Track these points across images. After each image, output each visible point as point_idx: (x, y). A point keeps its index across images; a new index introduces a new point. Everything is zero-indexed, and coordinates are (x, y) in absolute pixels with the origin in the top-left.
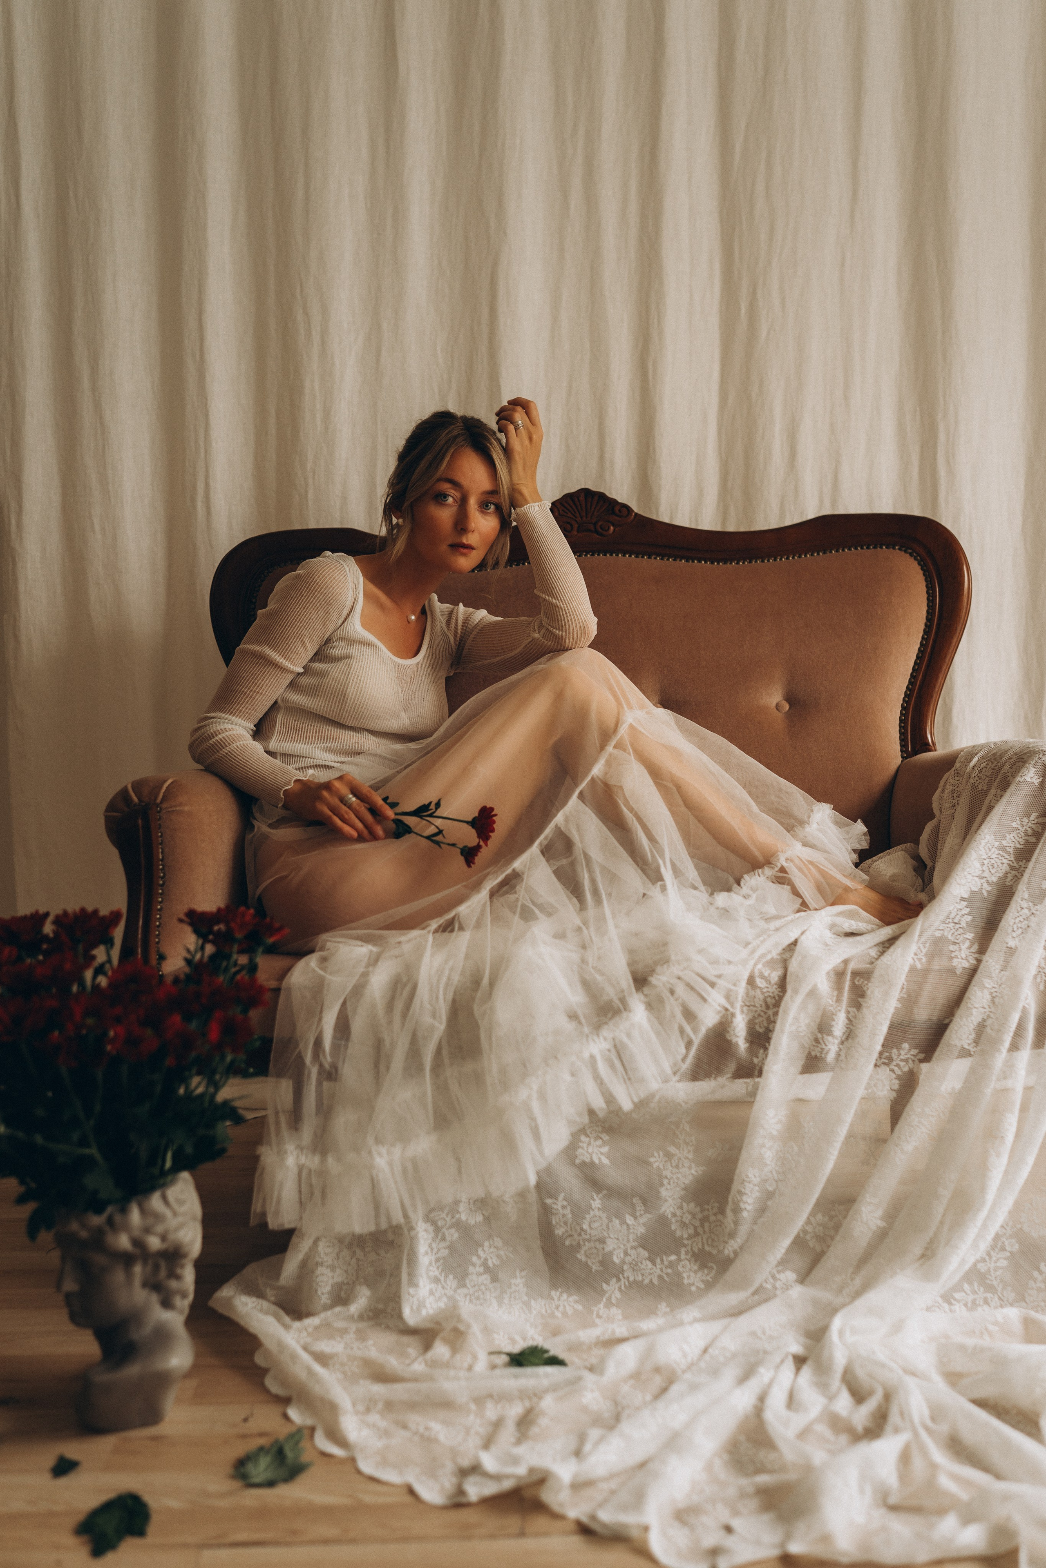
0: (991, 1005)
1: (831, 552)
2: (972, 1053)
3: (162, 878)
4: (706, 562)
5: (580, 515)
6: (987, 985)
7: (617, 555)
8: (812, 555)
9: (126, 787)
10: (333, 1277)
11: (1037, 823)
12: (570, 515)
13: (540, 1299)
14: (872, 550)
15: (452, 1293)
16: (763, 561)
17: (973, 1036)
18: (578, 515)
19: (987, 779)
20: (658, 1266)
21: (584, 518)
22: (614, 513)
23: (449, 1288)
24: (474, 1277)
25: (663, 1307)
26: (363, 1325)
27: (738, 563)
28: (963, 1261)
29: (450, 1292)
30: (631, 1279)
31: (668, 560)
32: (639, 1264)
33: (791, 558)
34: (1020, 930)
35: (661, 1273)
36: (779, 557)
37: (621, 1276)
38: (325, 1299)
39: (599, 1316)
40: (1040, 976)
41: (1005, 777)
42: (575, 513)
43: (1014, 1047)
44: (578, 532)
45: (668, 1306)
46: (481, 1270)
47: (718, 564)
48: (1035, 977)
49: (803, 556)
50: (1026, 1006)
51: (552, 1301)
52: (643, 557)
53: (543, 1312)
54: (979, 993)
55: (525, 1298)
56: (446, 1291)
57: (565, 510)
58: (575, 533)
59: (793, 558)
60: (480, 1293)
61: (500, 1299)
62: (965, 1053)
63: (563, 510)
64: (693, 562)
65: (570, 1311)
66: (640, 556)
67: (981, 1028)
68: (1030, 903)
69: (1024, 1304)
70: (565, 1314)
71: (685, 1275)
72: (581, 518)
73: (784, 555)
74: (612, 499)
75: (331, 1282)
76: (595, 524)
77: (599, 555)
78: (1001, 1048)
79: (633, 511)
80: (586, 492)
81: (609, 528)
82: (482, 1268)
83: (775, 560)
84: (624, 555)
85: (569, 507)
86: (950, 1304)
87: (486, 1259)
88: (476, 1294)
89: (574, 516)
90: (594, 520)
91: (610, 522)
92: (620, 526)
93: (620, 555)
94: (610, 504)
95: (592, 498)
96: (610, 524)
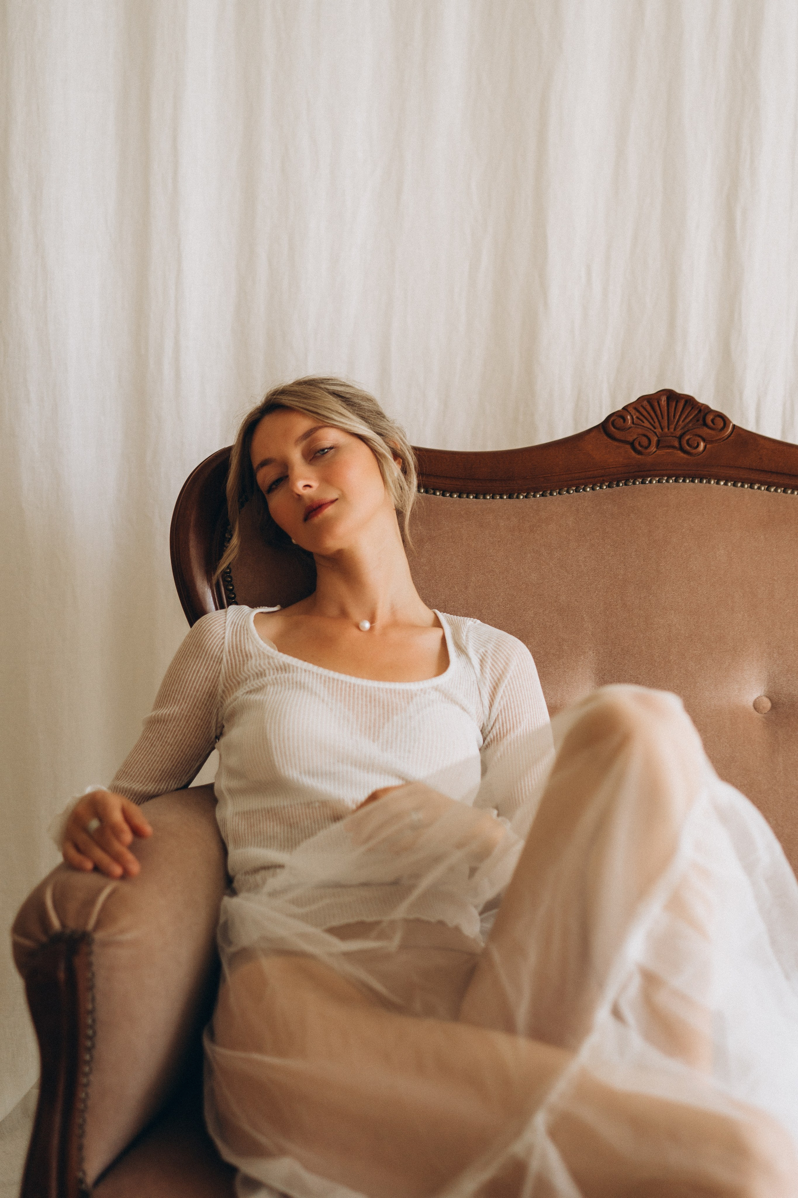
5: (660, 424)
7: (709, 482)
12: (647, 424)
18: (657, 424)
21: (665, 429)
22: (705, 424)
31: (776, 491)
42: (654, 422)
44: (657, 448)
52: (742, 486)
57: (641, 417)
58: (653, 449)
63: (637, 418)
72: (662, 429)
74: (703, 404)
76: (680, 438)
79: (730, 422)
80: (671, 396)
81: (698, 445)
84: (718, 483)
85: (645, 413)
89: (652, 425)
90: (679, 433)
91: (700, 436)
92: (711, 442)
93: (712, 482)
94: (700, 411)
95: (677, 402)
96: (699, 439)
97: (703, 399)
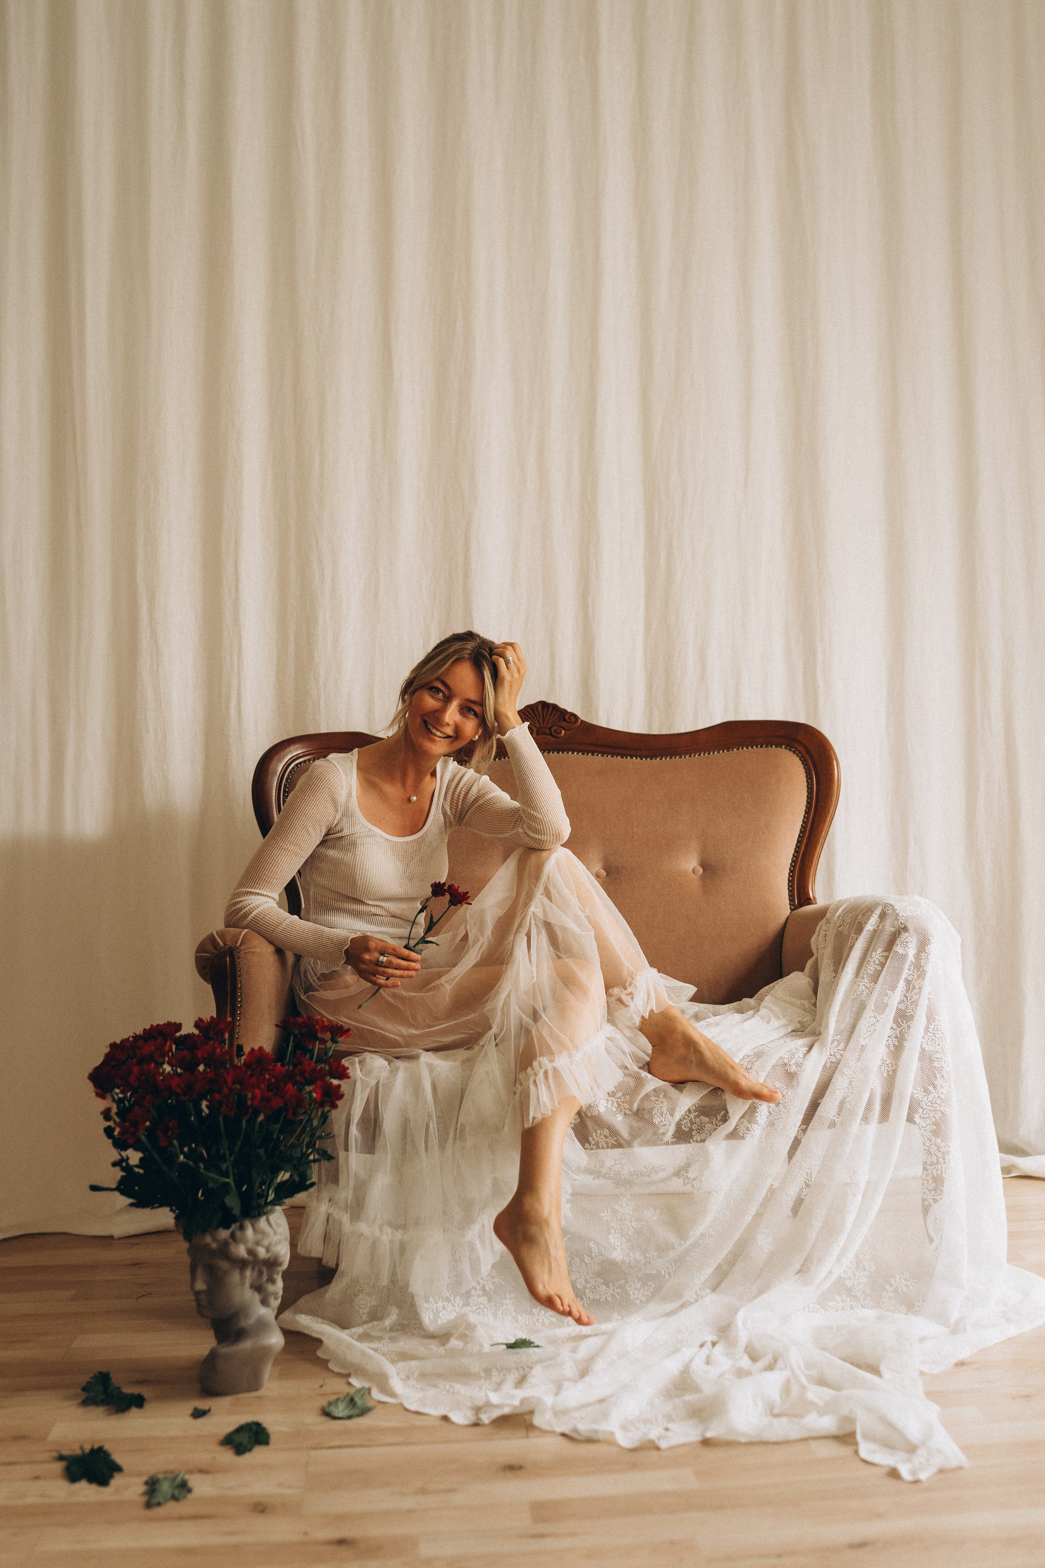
0: (849, 1087)
1: (733, 750)
2: (836, 1122)
3: (240, 1002)
4: (636, 758)
5: (539, 722)
6: (846, 1073)
7: (568, 753)
8: (718, 752)
9: (212, 934)
10: (370, 1302)
11: (882, 956)
12: (534, 719)
13: (524, 1315)
14: (764, 749)
15: (459, 1309)
16: (680, 757)
17: (837, 1109)
18: (537, 721)
19: (848, 926)
20: (610, 1287)
21: (542, 725)
22: (564, 720)
23: (456, 1305)
24: (475, 1298)
25: (616, 1316)
26: (393, 1334)
27: (661, 759)
28: (830, 1272)
29: (458, 1309)
30: (592, 1298)
31: (607, 756)
32: (597, 1288)
33: (702, 755)
34: (869, 1032)
35: (613, 1293)
36: (693, 754)
37: (584, 1297)
38: (364, 1318)
39: (568, 1324)
40: (883, 1066)
41: (860, 923)
43: (865, 1119)
44: (537, 734)
45: (619, 1315)
46: (481, 1292)
47: (646, 759)
48: (880, 1067)
49: (712, 753)
50: (873, 1088)
51: (533, 1316)
52: (588, 754)
53: (527, 1323)
54: (840, 1079)
55: (514, 1314)
56: (456, 1308)
59: (704, 754)
60: (480, 1310)
61: (495, 1315)
62: (833, 1125)
64: (627, 758)
65: (547, 1322)
66: (586, 754)
67: (842, 1103)
68: (876, 1013)
69: (880, 1309)
70: (543, 1324)
71: (631, 1293)
72: (539, 724)
73: (697, 752)
74: (563, 709)
75: (369, 1305)
76: (550, 729)
77: (553, 753)
78: (857, 1118)
79: (579, 718)
80: (543, 704)
81: (561, 732)
82: (482, 1292)
83: (690, 756)
84: (574, 753)
85: (533, 714)
86: (825, 1310)
87: (484, 1285)
88: (477, 1311)
90: (549, 726)
91: (562, 727)
92: (569, 730)
93: (570, 753)
94: (562, 713)
95: (548, 708)
96: (562, 729)
97: (562, 706)
